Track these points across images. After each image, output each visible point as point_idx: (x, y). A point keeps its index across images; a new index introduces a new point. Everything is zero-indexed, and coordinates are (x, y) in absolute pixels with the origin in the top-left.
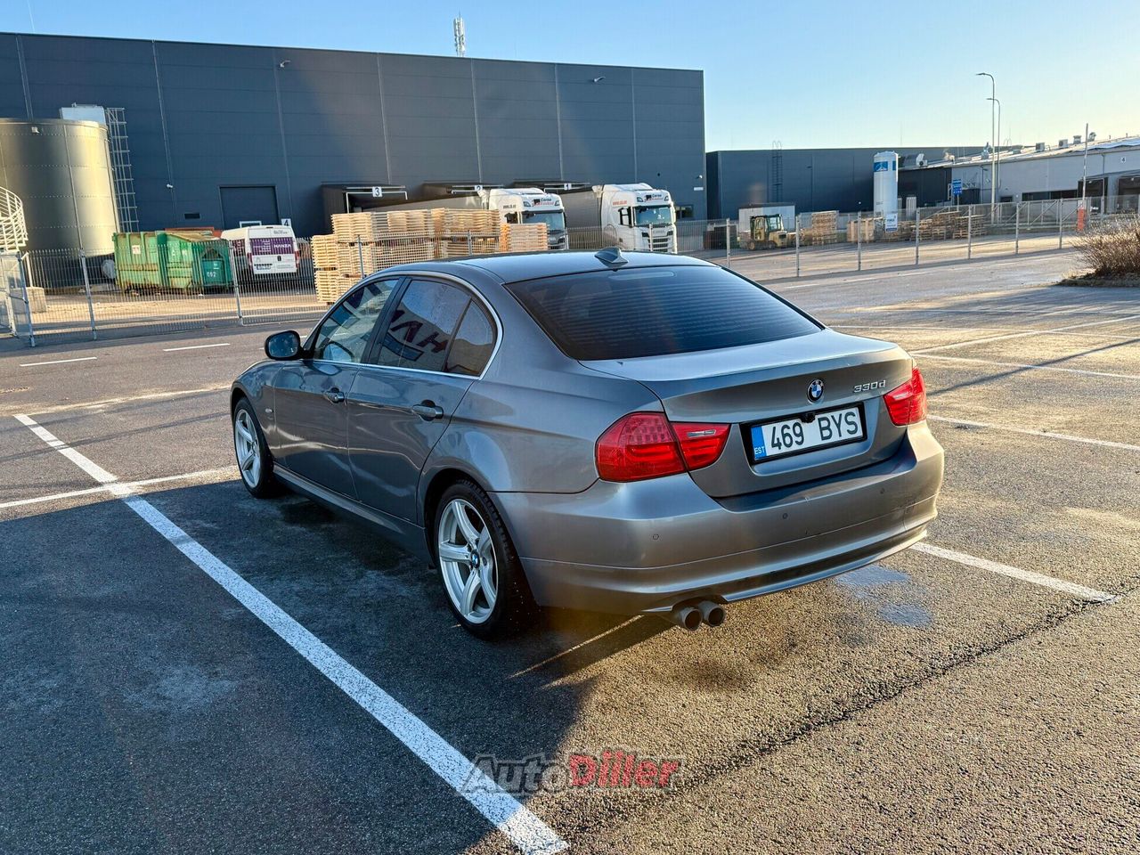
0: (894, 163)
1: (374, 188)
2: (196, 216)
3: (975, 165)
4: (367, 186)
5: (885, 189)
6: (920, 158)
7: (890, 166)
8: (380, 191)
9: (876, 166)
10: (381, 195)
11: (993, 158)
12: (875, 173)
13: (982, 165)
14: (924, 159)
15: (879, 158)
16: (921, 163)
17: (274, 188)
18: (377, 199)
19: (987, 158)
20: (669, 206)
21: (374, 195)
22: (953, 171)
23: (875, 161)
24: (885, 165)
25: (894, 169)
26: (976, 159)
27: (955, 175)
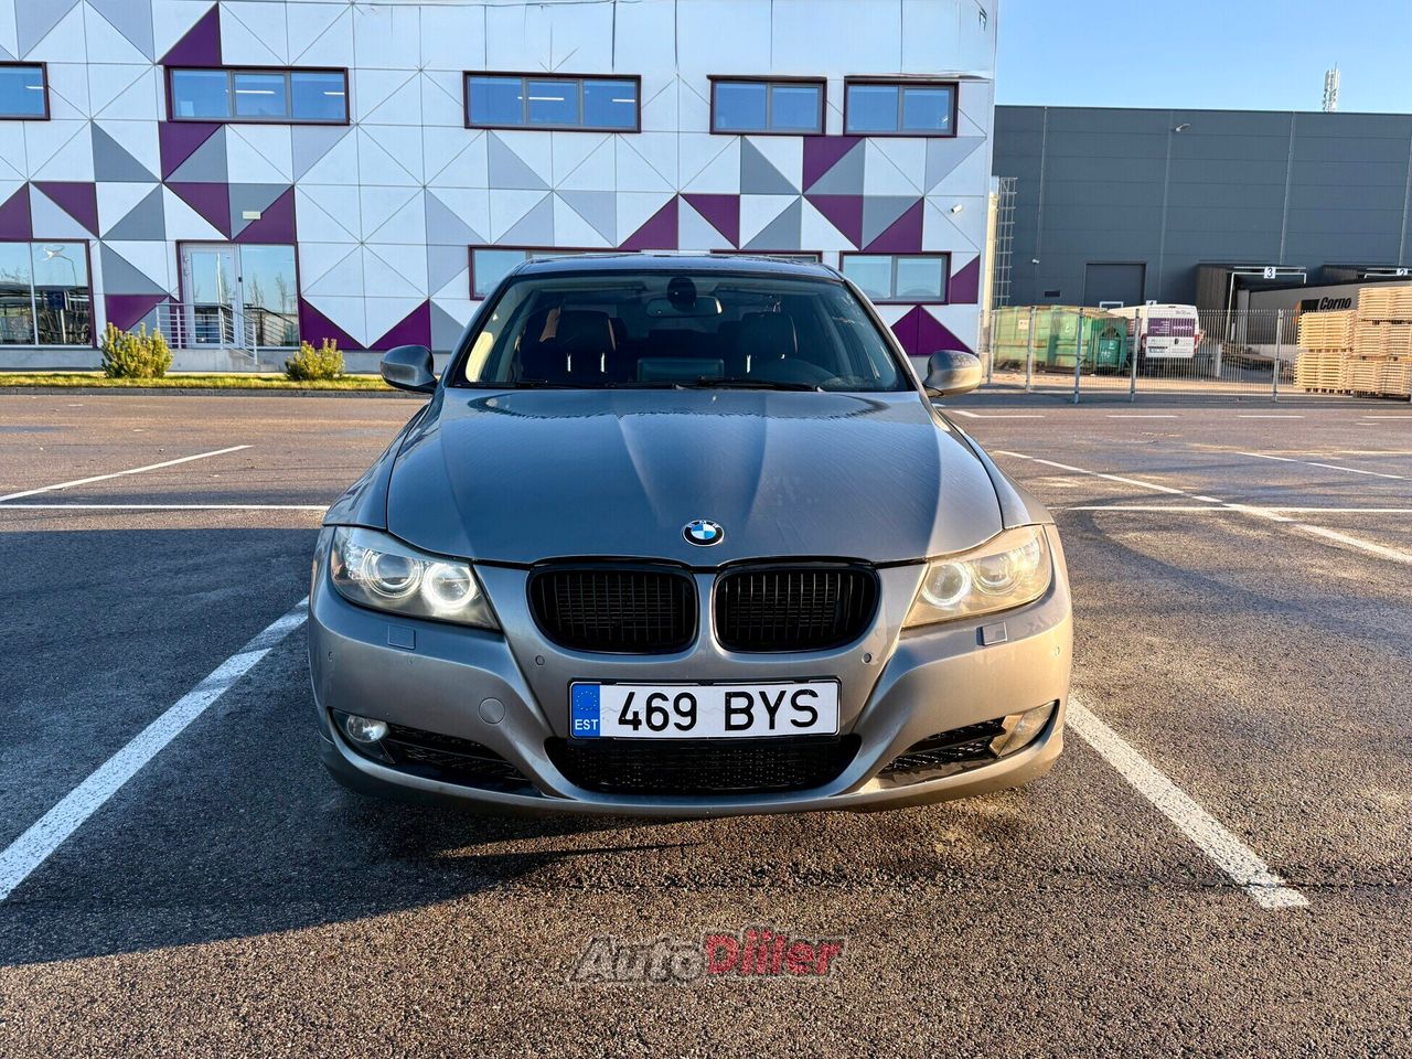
1: (1267, 268)
2: (1057, 294)
4: (1259, 266)
8: (1274, 272)
10: (1273, 277)
17: (1144, 265)
18: (1269, 281)
21: (1266, 277)
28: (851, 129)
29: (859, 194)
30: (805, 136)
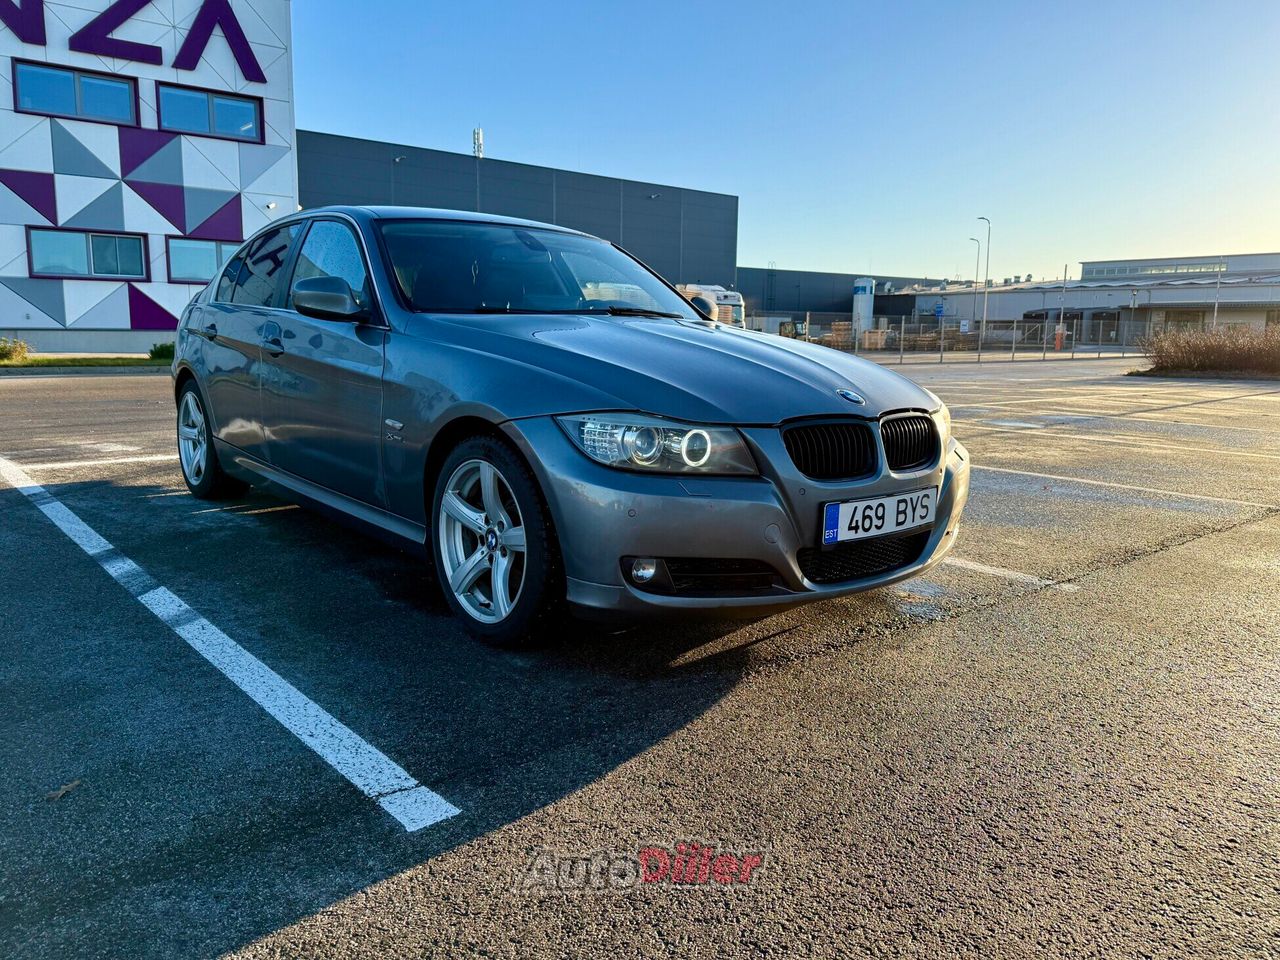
0: (872, 288)
3: (936, 295)
5: (863, 305)
6: (888, 286)
7: (868, 290)
9: (857, 290)
11: (951, 289)
12: (855, 296)
13: (942, 295)
14: (892, 286)
15: (859, 283)
16: (889, 290)
19: (945, 289)
20: (740, 306)
22: (917, 299)
23: (856, 285)
24: (864, 289)
25: (871, 293)
26: (935, 290)
27: (919, 302)
28: (165, 125)
29: (177, 184)
30: (119, 126)
